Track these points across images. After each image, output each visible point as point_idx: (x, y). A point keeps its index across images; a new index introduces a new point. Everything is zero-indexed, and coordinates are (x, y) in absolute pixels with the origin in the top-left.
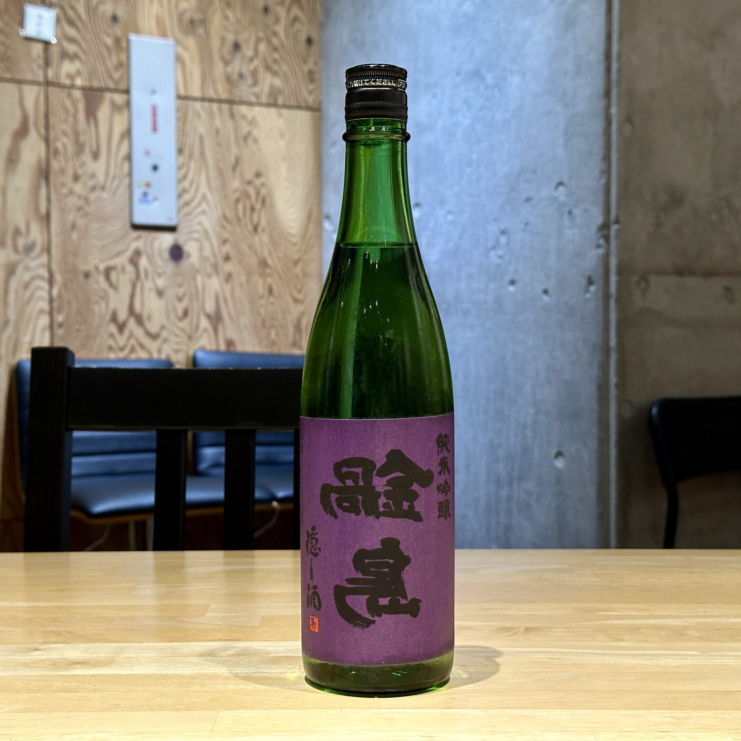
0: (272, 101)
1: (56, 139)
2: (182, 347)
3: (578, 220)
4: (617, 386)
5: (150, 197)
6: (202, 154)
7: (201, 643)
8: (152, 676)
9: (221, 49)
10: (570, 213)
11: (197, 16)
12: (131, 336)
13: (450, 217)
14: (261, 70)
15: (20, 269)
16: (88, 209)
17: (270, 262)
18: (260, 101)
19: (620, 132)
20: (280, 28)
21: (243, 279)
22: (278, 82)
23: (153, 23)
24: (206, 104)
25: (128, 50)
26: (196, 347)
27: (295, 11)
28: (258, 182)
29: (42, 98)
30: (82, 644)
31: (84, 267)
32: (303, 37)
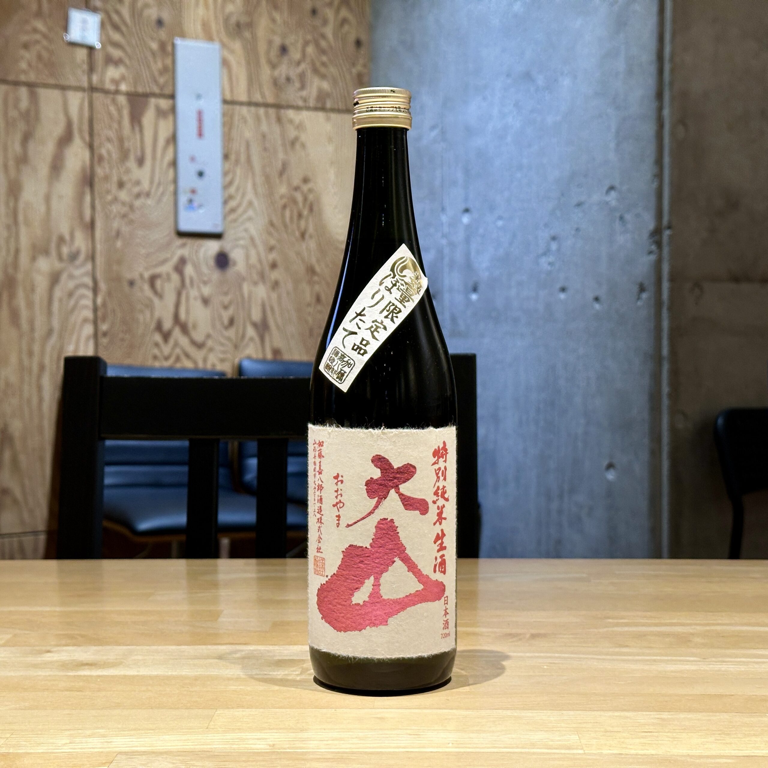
0: (319, 105)
1: (101, 145)
2: (229, 356)
3: (629, 226)
4: (670, 395)
5: (196, 204)
6: (249, 160)
7: (209, 646)
8: (157, 676)
9: (268, 52)
10: (621, 218)
11: (244, 19)
12: (176, 344)
13: (500, 223)
14: (309, 73)
15: (64, 277)
16: (132, 216)
17: (318, 269)
18: (307, 105)
19: (673, 134)
20: (329, 31)
21: (290, 286)
22: (326, 85)
23: (199, 27)
24: (253, 109)
25: (173, 54)
26: (242, 356)
27: (344, 13)
28: (305, 188)
29: (86, 104)
30: (93, 647)
31: (128, 276)
32: (352, 38)
